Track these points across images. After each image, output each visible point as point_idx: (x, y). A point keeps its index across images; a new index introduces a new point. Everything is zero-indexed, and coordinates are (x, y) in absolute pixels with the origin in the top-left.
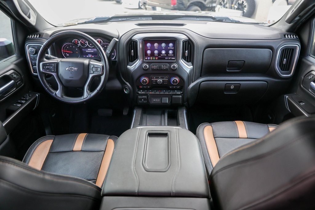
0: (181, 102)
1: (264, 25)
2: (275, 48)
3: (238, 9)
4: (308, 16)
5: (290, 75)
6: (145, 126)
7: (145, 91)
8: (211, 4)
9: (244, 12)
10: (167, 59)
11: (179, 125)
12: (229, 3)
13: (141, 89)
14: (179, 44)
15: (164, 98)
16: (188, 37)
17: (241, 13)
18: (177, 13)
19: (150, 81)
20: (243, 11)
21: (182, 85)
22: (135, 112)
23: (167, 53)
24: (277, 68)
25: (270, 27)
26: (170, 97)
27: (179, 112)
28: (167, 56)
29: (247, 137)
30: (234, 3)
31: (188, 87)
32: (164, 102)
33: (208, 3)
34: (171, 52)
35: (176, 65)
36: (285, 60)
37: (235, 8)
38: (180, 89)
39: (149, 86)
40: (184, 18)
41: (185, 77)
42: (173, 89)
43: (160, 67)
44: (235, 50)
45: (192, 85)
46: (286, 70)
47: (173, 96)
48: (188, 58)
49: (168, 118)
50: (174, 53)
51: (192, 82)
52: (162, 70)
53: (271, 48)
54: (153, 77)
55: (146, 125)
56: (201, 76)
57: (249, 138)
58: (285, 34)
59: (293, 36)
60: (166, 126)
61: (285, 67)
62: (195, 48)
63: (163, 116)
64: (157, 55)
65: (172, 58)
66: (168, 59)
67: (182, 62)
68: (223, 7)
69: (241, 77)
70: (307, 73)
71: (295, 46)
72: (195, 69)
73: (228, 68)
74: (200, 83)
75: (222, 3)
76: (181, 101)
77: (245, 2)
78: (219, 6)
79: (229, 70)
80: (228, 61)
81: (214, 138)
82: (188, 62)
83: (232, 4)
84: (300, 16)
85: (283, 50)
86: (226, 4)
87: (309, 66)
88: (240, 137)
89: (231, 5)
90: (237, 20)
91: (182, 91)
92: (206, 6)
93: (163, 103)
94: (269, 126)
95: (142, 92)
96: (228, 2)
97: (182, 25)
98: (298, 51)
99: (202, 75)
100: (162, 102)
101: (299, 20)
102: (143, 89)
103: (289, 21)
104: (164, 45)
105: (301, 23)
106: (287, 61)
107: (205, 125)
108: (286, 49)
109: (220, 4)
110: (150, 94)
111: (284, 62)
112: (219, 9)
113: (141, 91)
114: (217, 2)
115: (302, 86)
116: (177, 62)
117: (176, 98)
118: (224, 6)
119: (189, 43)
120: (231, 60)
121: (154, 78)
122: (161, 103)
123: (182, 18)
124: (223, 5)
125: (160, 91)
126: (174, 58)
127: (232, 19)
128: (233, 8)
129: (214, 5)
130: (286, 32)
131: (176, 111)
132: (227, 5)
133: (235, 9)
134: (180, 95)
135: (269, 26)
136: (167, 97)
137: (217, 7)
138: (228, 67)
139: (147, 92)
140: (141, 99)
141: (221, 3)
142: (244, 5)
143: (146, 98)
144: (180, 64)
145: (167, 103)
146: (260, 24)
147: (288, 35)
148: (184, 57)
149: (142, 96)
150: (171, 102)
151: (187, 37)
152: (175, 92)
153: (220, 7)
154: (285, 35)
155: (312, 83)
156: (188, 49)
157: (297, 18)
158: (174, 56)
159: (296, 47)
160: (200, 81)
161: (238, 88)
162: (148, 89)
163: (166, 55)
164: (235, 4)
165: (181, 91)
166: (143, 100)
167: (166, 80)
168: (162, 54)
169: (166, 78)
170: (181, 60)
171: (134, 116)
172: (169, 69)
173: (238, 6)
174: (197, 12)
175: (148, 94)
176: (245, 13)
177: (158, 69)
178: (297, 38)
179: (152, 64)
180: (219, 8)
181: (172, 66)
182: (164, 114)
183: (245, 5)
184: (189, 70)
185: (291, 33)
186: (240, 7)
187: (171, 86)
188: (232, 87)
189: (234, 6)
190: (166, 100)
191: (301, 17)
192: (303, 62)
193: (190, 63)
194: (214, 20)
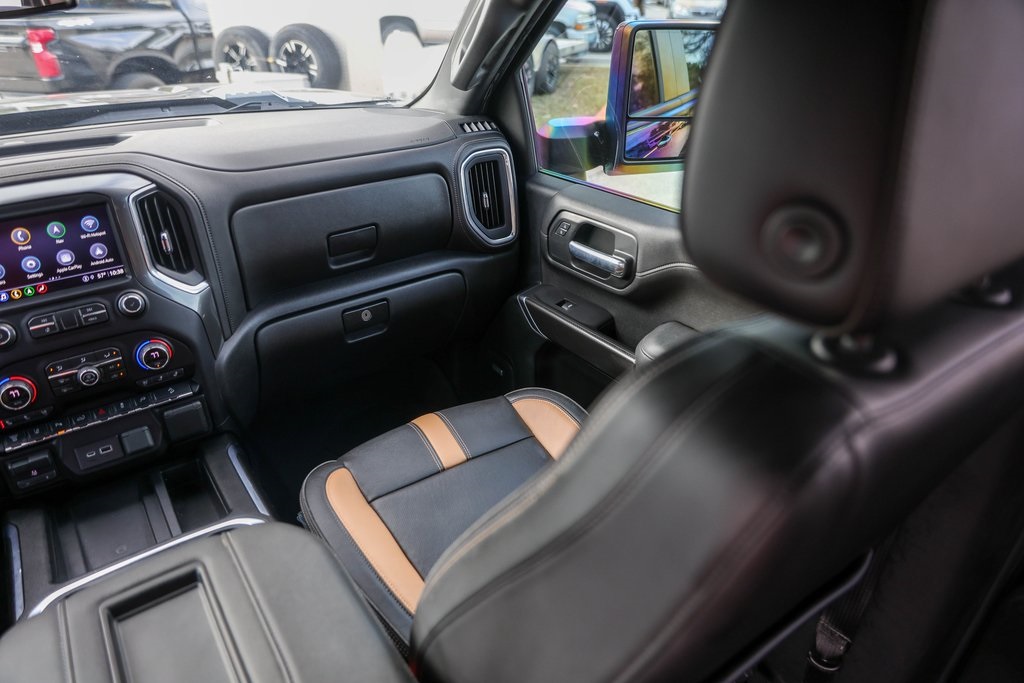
0: (204, 423)
1: (393, 104)
2: (448, 167)
3: (290, 69)
4: (504, 63)
5: (510, 236)
6: (81, 576)
7: (32, 433)
8: (195, 62)
9: (311, 78)
10: (90, 281)
11: (230, 511)
12: (257, 55)
13: (9, 431)
14: (125, 212)
15: (131, 432)
16: (153, 181)
17: (304, 80)
18: (72, 100)
19: (43, 386)
20: (309, 74)
21: (188, 361)
22: (13, 534)
23: (83, 257)
24: (473, 223)
25: (412, 107)
26: (156, 420)
27: (213, 465)
28: (87, 268)
29: (465, 458)
30: (272, 50)
31: (216, 363)
32: (134, 449)
33: (183, 61)
34: (98, 251)
35: (138, 296)
36: (485, 195)
37: (278, 66)
38: (186, 379)
39: (43, 408)
40: (111, 116)
41: (192, 331)
42: (159, 388)
43: (69, 319)
44: (336, 194)
45: (226, 350)
46: (496, 226)
47: (166, 413)
48: (177, 258)
49: (175, 498)
50: (113, 252)
51: (226, 340)
52: (82, 327)
53: (437, 169)
54: (54, 367)
55: (89, 570)
56: (249, 310)
57: (473, 458)
58: (461, 122)
59: (482, 123)
60: (178, 537)
61: (493, 217)
62: (195, 217)
63: (148, 502)
64: (40, 275)
65: (114, 273)
66: (96, 280)
67: (159, 277)
68: (240, 68)
69: (381, 275)
70: (550, 219)
71: (498, 153)
72: (218, 293)
73: (332, 258)
74: (254, 333)
75: (233, 54)
76: (203, 418)
77: (304, 47)
78: (224, 67)
79: (336, 263)
80: (325, 235)
81: (369, 503)
82: (181, 270)
83: (267, 55)
84: (485, 66)
85: (473, 169)
86: (247, 56)
87: (549, 200)
88: (445, 465)
89: (263, 59)
90: (308, 101)
91: (196, 384)
92: (182, 69)
93: (133, 453)
94: (511, 400)
95: (20, 441)
96: (251, 50)
97: (112, 140)
98: (508, 164)
99: (252, 306)
100: (129, 450)
101: (485, 77)
102: (22, 430)
103: (463, 82)
104: (56, 229)
105: (492, 86)
106: (492, 199)
107: (323, 474)
108: (478, 165)
109: (229, 59)
110: (62, 436)
111: (486, 204)
112: (229, 76)
113: (14, 438)
114: (214, 54)
115: (550, 259)
116: (140, 283)
117: (178, 416)
118: (243, 65)
119: (163, 204)
120: (333, 229)
121: (56, 372)
122: (121, 454)
123: (105, 117)
124: (238, 59)
125: (101, 412)
126: (121, 271)
127: (288, 98)
128: (273, 67)
129: (207, 64)
130: (462, 117)
131: (198, 460)
132: (253, 61)
133: (283, 69)
134: (195, 401)
135: (409, 106)
136: (141, 426)
137: (219, 70)
138: (330, 256)
139: (42, 434)
140: (24, 473)
141: (227, 55)
142: (303, 55)
143: (50, 461)
144: (157, 288)
145: (149, 448)
146: (379, 104)
147: (469, 125)
148: (160, 258)
149: (27, 459)
150: (166, 436)
151: (149, 183)
152: (169, 395)
153: (231, 69)
154: (462, 126)
155: (572, 243)
156: (168, 227)
157: (481, 72)
158: (118, 262)
159: (501, 154)
160: (251, 329)
161: (383, 312)
162: (43, 423)
163: (80, 267)
164: (277, 56)
165: (193, 383)
166: (34, 473)
167: (118, 362)
168: (62, 267)
169: (112, 357)
170: (154, 272)
171: (16, 553)
172: (112, 318)
173: (288, 62)
174: (156, 89)
175: (52, 439)
176: (316, 79)
177: (62, 332)
178: (496, 130)
179: (27, 317)
180: (229, 72)
181: (122, 302)
182: (151, 491)
183: (307, 55)
184: (197, 299)
185: (476, 117)
186: (295, 64)
187: (144, 378)
188: (366, 316)
189: (275, 63)
190: (144, 438)
191: (489, 67)
192: (532, 192)
193: (192, 275)
194: (227, 107)
